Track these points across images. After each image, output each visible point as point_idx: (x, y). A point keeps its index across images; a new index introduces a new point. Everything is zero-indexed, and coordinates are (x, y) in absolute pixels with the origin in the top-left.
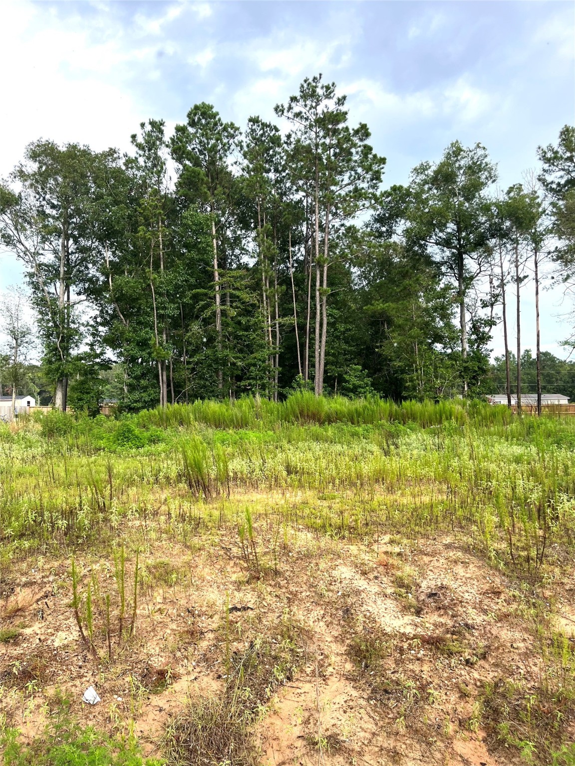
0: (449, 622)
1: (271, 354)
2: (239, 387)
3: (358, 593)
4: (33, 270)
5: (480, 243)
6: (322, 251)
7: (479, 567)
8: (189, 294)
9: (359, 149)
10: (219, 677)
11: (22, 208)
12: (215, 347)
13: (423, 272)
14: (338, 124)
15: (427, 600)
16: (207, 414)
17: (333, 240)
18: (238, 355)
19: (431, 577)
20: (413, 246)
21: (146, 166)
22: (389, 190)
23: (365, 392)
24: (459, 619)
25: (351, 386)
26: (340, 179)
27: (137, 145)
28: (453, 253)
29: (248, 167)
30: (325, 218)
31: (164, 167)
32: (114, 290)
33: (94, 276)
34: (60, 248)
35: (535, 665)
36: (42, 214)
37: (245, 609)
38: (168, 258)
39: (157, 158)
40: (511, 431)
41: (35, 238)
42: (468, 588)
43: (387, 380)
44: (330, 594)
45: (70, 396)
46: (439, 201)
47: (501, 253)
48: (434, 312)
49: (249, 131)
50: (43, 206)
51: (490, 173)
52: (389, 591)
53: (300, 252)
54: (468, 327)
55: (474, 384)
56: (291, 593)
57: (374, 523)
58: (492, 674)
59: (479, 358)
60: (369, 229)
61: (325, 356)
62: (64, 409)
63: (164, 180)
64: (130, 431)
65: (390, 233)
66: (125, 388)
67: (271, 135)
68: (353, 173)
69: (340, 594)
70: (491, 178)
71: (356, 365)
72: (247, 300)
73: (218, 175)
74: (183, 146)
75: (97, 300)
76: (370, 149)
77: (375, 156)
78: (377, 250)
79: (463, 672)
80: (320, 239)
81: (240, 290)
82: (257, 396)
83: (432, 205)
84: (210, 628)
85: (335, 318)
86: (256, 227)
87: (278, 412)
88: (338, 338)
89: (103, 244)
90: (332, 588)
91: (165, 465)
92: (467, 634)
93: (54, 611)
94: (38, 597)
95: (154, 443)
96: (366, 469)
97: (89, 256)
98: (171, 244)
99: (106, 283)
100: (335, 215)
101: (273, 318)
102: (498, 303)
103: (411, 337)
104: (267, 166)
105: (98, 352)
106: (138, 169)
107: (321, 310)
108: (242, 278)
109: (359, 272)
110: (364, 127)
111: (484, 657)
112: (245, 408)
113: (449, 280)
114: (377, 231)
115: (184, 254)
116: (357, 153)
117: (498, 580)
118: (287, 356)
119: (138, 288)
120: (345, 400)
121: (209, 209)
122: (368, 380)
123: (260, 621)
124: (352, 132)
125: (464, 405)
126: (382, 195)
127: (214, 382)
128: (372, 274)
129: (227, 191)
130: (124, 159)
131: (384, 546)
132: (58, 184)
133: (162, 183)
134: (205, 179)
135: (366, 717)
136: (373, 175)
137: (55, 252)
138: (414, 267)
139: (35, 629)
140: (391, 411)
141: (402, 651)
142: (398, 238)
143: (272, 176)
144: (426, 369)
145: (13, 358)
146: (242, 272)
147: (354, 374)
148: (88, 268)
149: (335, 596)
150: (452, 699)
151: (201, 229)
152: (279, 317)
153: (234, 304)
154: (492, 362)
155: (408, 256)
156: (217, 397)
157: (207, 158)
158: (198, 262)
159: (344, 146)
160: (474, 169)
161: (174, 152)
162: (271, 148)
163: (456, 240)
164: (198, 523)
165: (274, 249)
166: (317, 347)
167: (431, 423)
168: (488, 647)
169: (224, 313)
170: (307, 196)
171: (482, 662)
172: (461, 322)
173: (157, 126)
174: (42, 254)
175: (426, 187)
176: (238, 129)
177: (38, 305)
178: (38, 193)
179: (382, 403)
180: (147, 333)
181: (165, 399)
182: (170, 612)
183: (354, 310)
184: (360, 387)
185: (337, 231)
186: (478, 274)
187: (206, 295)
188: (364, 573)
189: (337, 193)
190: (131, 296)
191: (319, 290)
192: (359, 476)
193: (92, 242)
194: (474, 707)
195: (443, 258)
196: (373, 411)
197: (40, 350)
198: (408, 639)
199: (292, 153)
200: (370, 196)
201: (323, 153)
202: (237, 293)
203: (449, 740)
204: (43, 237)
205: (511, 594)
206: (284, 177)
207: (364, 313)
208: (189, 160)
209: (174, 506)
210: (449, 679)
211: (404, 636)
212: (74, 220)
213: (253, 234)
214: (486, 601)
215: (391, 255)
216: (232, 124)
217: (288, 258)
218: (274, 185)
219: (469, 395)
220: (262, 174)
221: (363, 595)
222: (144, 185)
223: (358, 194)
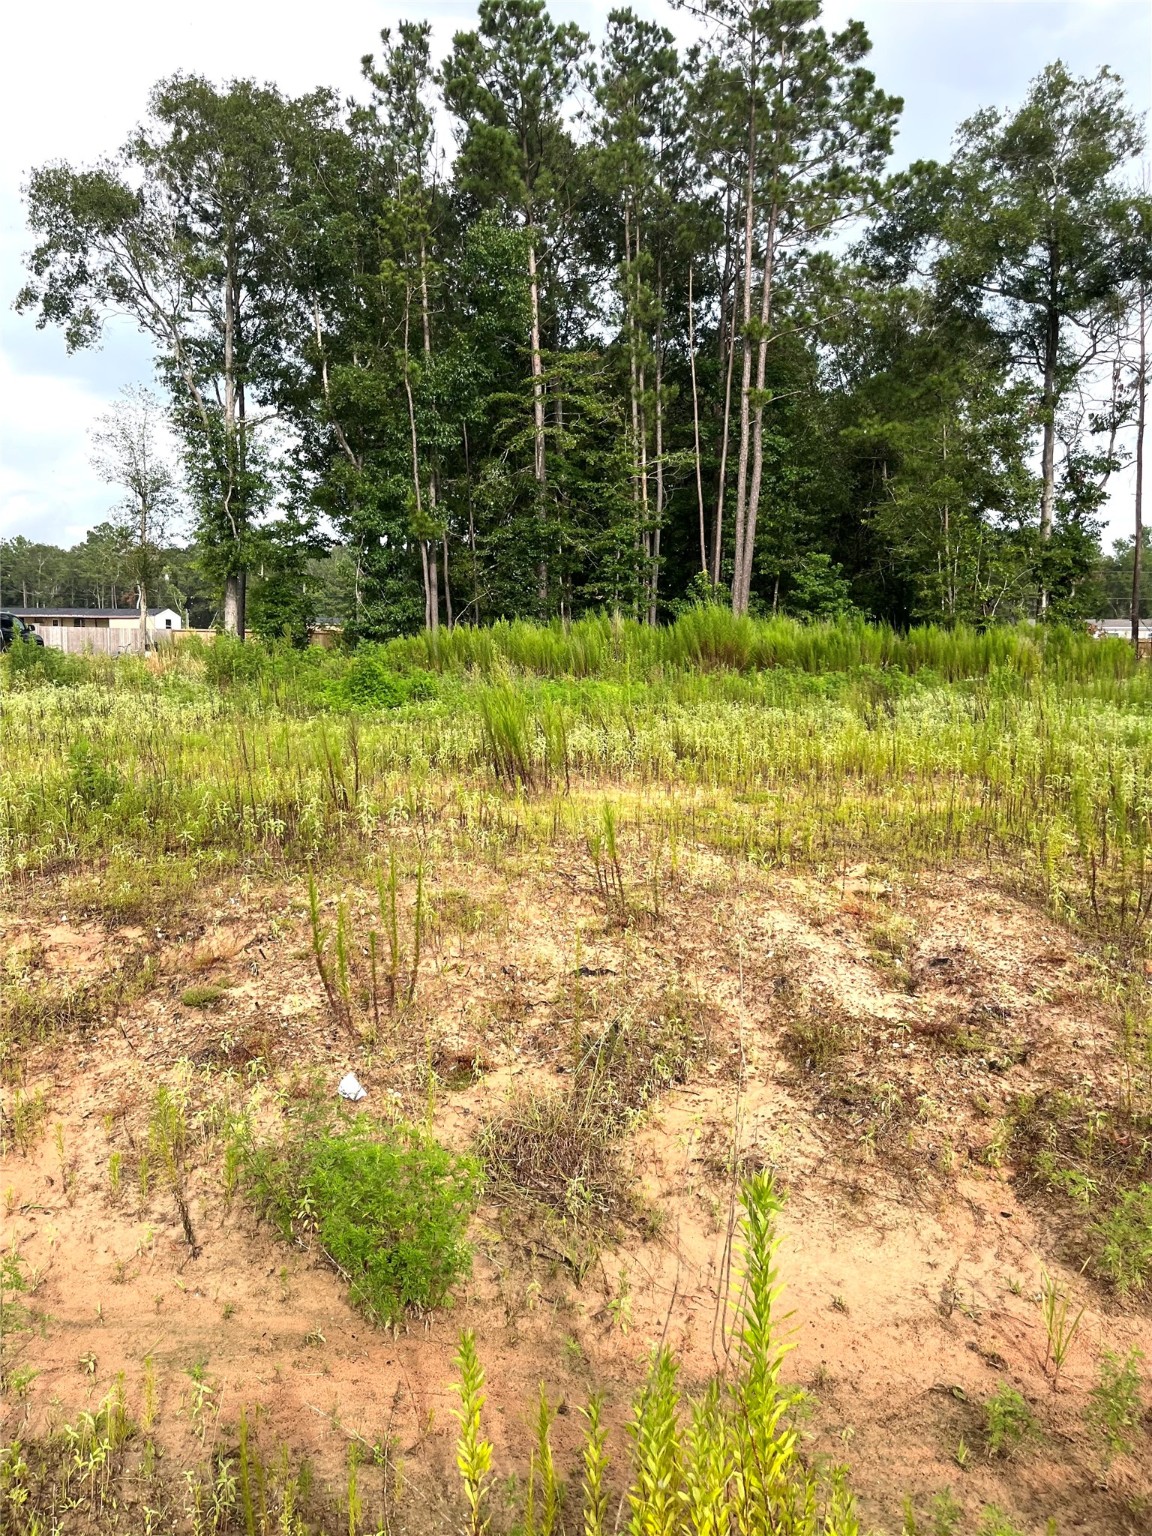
0: (965, 1004)
1: (646, 528)
2: (579, 597)
3: (803, 953)
4: (171, 354)
5: (1100, 289)
6: (757, 310)
7: (1030, 920)
8: (481, 402)
9: (846, 80)
10: (561, 1070)
11: (146, 221)
12: (533, 513)
13: (970, 355)
14: (802, 22)
15: (928, 970)
16: (519, 646)
17: (781, 286)
18: (580, 530)
19: (939, 934)
20: (952, 299)
21: (393, 127)
22: (907, 173)
23: (835, 609)
24: (984, 1000)
25: (807, 597)
26: (802, 149)
27: (373, 80)
28: (1038, 313)
29: (605, 123)
30: (766, 236)
31: (430, 129)
32: (332, 395)
33: (290, 365)
34: (224, 306)
35: (1114, 1074)
36: (185, 233)
37: (604, 972)
38: (438, 327)
39: (415, 106)
40: (1131, 689)
41: (173, 285)
42: (1007, 953)
43: (881, 585)
44: (754, 955)
45: (251, 610)
46: (1014, 195)
47: (1143, 312)
48: (989, 443)
49: (609, 41)
50: (185, 216)
51: (1128, 134)
52: (861, 954)
53: (710, 312)
54: (1059, 473)
55: (1061, 595)
56: (683, 951)
57: (838, 843)
58: (1034, 1086)
59: (1078, 542)
60: (859, 261)
61: (757, 533)
62: (242, 633)
63: (429, 158)
64: (374, 675)
65: (904, 268)
66: (358, 595)
67: (657, 49)
68: (830, 133)
69: (770, 955)
70: (1131, 145)
71: (818, 552)
72: (599, 415)
73: (542, 141)
74: (470, 79)
75: (298, 416)
76: (870, 78)
77: (880, 94)
78: (874, 308)
79: (982, 1081)
80: (753, 284)
81: (585, 394)
82: (617, 614)
83: (998, 207)
84: (542, 998)
85: (779, 453)
86: (618, 259)
87: (658, 646)
88: (784, 495)
89: (307, 297)
90: (756, 944)
91: (448, 737)
92: (995, 1025)
93: (275, 964)
94: (245, 941)
95: (421, 699)
96: (830, 750)
97: (281, 323)
98: (446, 298)
99: (316, 379)
100: (788, 229)
101: (652, 453)
102: (1128, 422)
103: (935, 494)
104: (646, 121)
105: (303, 521)
106: (377, 131)
107: (751, 437)
108: (589, 368)
109: (833, 357)
110: (857, 29)
111: (1023, 1060)
112: (591, 637)
113: (1027, 372)
114: (877, 265)
115: (470, 317)
116: (841, 88)
117: (1062, 942)
118: (677, 534)
119: (379, 390)
120: (794, 625)
121: (522, 219)
122: (843, 585)
123: (629, 991)
124: (830, 40)
125: (1036, 636)
126: (891, 183)
127: (530, 585)
128: (861, 359)
129: (561, 179)
130: (348, 110)
131: (857, 882)
132: (213, 170)
133: (426, 163)
134: (516, 153)
135: (809, 1137)
136: (873, 138)
137: (214, 314)
138: (951, 345)
139: (246, 989)
140: (885, 647)
141: (876, 1043)
142: (920, 281)
143: (656, 143)
144: (962, 562)
145: (139, 532)
146: (587, 356)
147: (814, 571)
148: (280, 350)
149: (762, 959)
150: (959, 1118)
151: (505, 264)
152: (663, 451)
153: (573, 424)
154: (1107, 550)
155: (939, 320)
156: (537, 615)
157: (519, 106)
158: (499, 334)
159: (814, 74)
160: (1095, 124)
161: (451, 92)
162: (656, 80)
163: (1047, 283)
164: (514, 836)
165: (655, 306)
166: (740, 515)
167: (965, 672)
168: (1032, 1044)
169: (550, 443)
170: (730, 188)
171: (1019, 1068)
172: (1044, 463)
173: (415, 36)
174: (188, 320)
175: (988, 165)
176: (584, 38)
177: (184, 425)
178: (175, 189)
179: (868, 630)
180: (398, 484)
181: (435, 619)
182: (473, 970)
183: (819, 438)
184: (825, 598)
185: (791, 265)
186: (1089, 358)
187: (515, 404)
188: (816, 924)
189: (793, 181)
190: (366, 406)
191: (748, 394)
192: (815, 762)
193: (286, 295)
194: (997, 1132)
195: (1015, 324)
196: (848, 646)
197: (192, 517)
198: (888, 1026)
199: (699, 90)
200: (865, 185)
201: (767, 89)
202: (579, 400)
203: (948, 1177)
204: (189, 283)
205: (1083, 962)
206: (681, 145)
207: (839, 444)
208: (482, 110)
209: (471, 803)
210: (957, 1088)
211: (881, 1023)
212: (250, 246)
213: (614, 274)
214: (1036, 974)
215: (904, 319)
216: (573, 27)
217: (685, 325)
218: (660, 165)
219: (1049, 617)
220: (633, 140)
221: (813, 958)
222: (391, 168)
223: (839, 182)
